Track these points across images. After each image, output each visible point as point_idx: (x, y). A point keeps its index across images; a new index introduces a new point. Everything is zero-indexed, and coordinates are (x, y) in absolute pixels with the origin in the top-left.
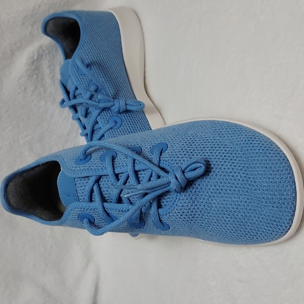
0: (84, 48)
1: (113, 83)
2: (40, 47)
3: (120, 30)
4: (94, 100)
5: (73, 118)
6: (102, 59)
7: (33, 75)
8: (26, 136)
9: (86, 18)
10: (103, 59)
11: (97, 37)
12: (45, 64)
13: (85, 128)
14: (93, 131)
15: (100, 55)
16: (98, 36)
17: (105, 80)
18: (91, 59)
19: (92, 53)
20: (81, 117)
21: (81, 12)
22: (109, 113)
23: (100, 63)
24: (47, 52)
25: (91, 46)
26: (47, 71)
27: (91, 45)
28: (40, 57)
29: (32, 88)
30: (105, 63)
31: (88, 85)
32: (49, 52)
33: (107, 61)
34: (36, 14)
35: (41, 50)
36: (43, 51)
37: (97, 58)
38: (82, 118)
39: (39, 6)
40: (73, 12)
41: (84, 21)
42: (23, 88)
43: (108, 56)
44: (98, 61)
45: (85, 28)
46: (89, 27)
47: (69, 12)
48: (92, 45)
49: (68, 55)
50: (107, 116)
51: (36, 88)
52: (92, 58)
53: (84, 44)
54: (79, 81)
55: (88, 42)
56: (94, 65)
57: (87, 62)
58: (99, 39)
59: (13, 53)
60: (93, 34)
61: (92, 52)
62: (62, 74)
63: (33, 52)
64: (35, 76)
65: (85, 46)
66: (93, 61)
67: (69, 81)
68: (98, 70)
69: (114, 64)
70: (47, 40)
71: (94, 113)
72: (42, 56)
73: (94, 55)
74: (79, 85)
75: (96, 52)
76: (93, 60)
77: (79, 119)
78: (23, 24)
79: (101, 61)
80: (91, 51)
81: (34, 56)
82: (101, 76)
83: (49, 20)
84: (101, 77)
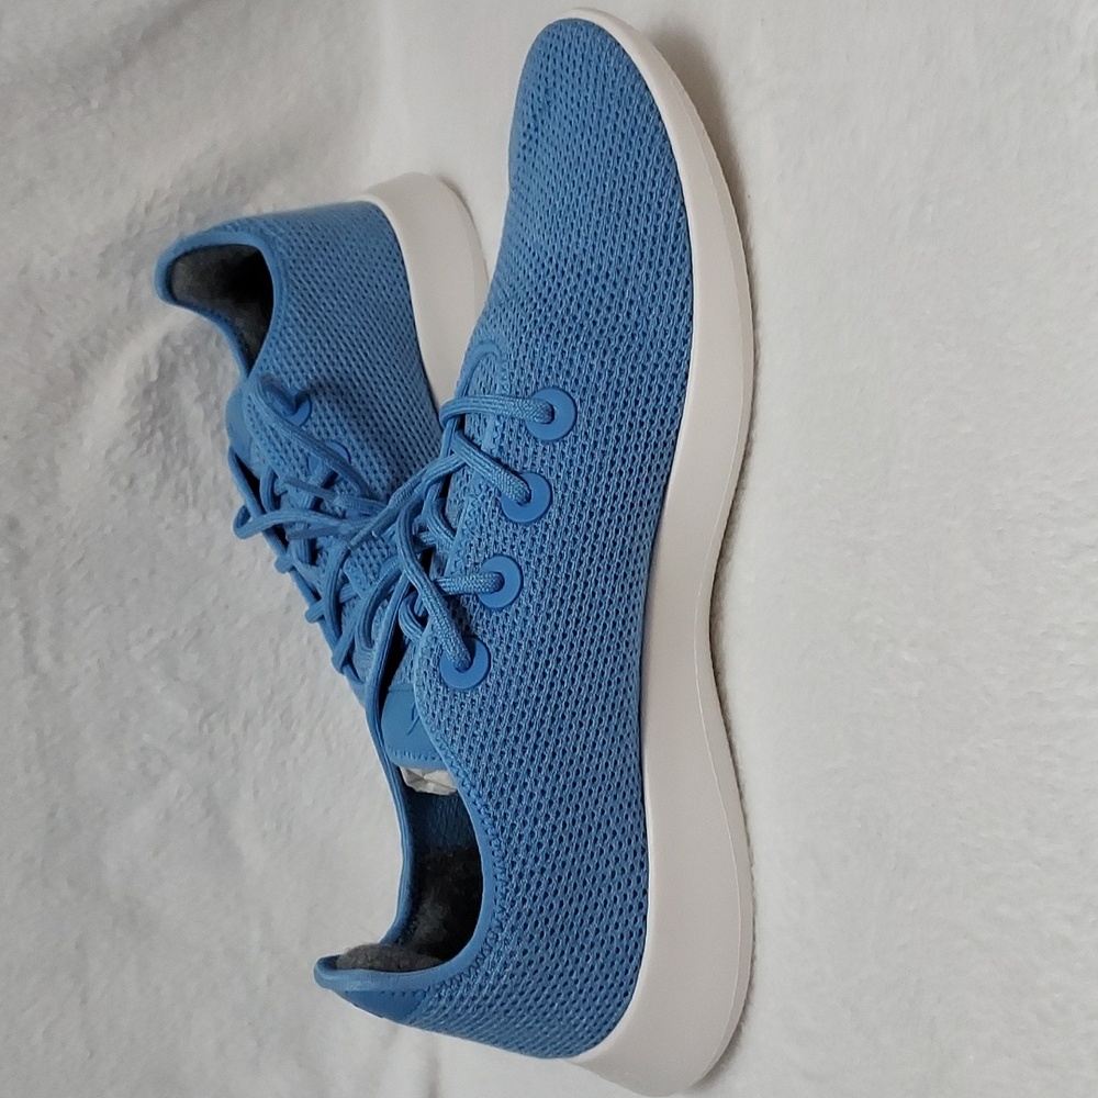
0: (285, 342)
1: (385, 449)
2: (166, 339)
3: (403, 262)
4: (329, 508)
5: (280, 567)
6: (346, 372)
7: (152, 433)
8: (151, 632)
9: (288, 241)
10: (348, 369)
11: (327, 298)
12: (187, 391)
13: (317, 597)
14: (338, 608)
15: (338, 357)
16: (329, 295)
17: (358, 440)
18: (310, 376)
19: (311, 355)
20: (300, 563)
21: (272, 222)
22: (379, 548)
23: (338, 386)
24: (188, 351)
25: (307, 334)
26: (196, 413)
27: (309, 331)
28: (168, 372)
29: (153, 476)
30: (357, 384)
31: (307, 460)
32: (196, 350)
33: (363, 374)
34: (138, 235)
35: (168, 349)
36: (176, 350)
37: (329, 371)
38: (302, 568)
39: (148, 209)
40: (248, 224)
41: (280, 249)
42: (124, 481)
43: (364, 358)
44: (333, 379)
45: (286, 274)
46: (299, 269)
47: (236, 226)
48: (311, 327)
49: (249, 358)
50: (371, 557)
51: (165, 473)
52: (312, 371)
53: (285, 328)
54: (277, 451)
55: (296, 320)
56: (321, 394)
57: (295, 387)
58: (333, 305)
59: (79, 371)
60: (314, 290)
61: (313, 352)
62: (230, 429)
63: (145, 361)
64: (159, 436)
65: (289, 335)
66: (314, 383)
67: (254, 451)
68: (333, 409)
69: (386, 382)
70: (182, 319)
71: (333, 550)
72: (174, 367)
73: (318, 359)
74: (278, 464)
75: (324, 349)
76: (316, 378)
77: (294, 569)
78: (103, 273)
79: (341, 379)
80: (307, 348)
81: (147, 373)
82: (346, 426)
83: (177, 260)
84: (345, 432)
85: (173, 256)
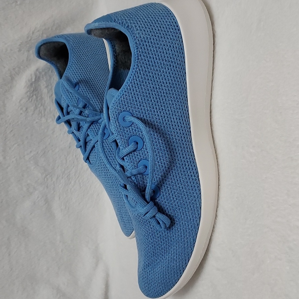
0: (72, 69)
1: (100, 99)
2: (37, 70)
3: (105, 48)
4: (84, 115)
5: (69, 132)
6: (89, 77)
7: (33, 96)
8: (31, 152)
9: (73, 41)
10: (90, 76)
11: (84, 57)
12: (43, 84)
13: (79, 141)
14: (86, 143)
15: (87, 73)
16: (85, 56)
17: (92, 96)
18: (79, 78)
19: (79, 72)
20: (75, 131)
21: (69, 36)
22: (98, 126)
23: (87, 81)
24: (43, 73)
25: (78, 66)
26: (45, 91)
27: (79, 66)
28: (38, 79)
29: (32, 108)
30: (92, 81)
31: (78, 101)
32: (46, 73)
33: (94, 78)
34: (30, 40)
35: (38, 73)
36: (40, 73)
37: (84, 77)
39: (33, 33)
40: (62, 36)
41: (71, 43)
42: (24, 109)
43: (94, 73)
44: (86, 79)
45: (73, 50)
46: (76, 48)
47: (58, 37)
48: (79, 65)
49: (61, 75)
50: (96, 129)
51: (36, 108)
52: (79, 77)
53: (72, 65)
54: (69, 99)
55: (75, 62)
56: (82, 83)
57: (75, 81)
58: (86, 59)
59: (12, 78)
60: (80, 55)
61: (80, 71)
62: (56, 93)
63: (31, 75)
64: (34, 97)
65: (73, 66)
66: (80, 80)
67: (62, 99)
68: (85, 87)
69: (100, 80)
70: (42, 63)
71: (85, 126)
72: (39, 77)
73: (81, 73)
74: (70, 103)
75: (83, 71)
76: (81, 78)
77: (73, 132)
78: (20, 51)
79: (88, 79)
80: (78, 70)
81: (31, 79)
82: (89, 92)
83: (41, 46)
84: (89, 94)
85: (40, 45)
